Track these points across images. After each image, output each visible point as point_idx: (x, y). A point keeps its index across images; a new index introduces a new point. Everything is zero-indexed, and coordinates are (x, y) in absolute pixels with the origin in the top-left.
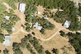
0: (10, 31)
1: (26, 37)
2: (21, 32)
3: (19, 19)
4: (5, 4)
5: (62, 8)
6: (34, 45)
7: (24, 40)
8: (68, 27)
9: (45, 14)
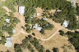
0: (11, 33)
1: (26, 38)
2: (21, 34)
3: (19, 21)
4: (5, 8)
5: (60, 9)
6: (35, 46)
7: (24, 41)
8: (66, 26)
9: (43, 15)
